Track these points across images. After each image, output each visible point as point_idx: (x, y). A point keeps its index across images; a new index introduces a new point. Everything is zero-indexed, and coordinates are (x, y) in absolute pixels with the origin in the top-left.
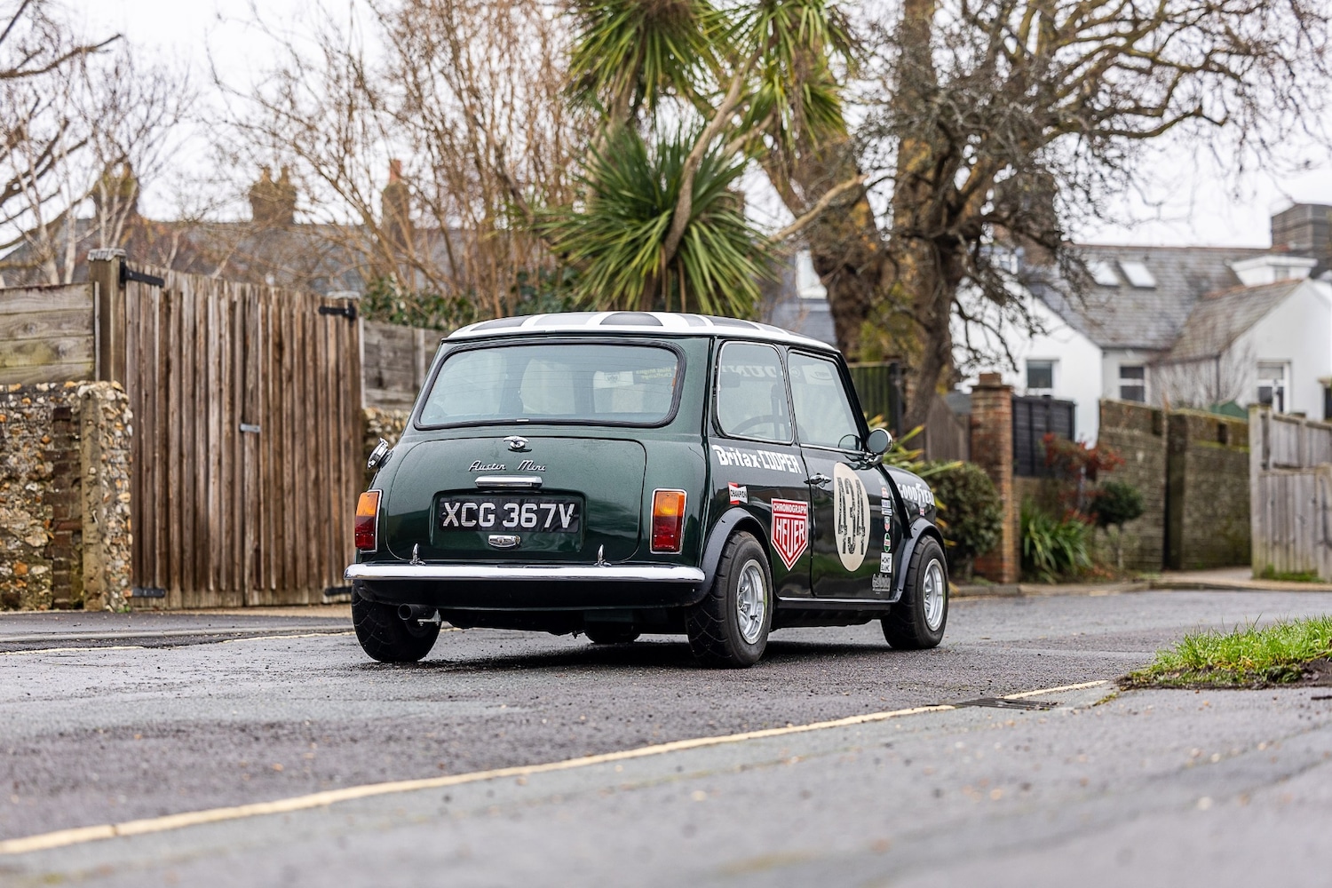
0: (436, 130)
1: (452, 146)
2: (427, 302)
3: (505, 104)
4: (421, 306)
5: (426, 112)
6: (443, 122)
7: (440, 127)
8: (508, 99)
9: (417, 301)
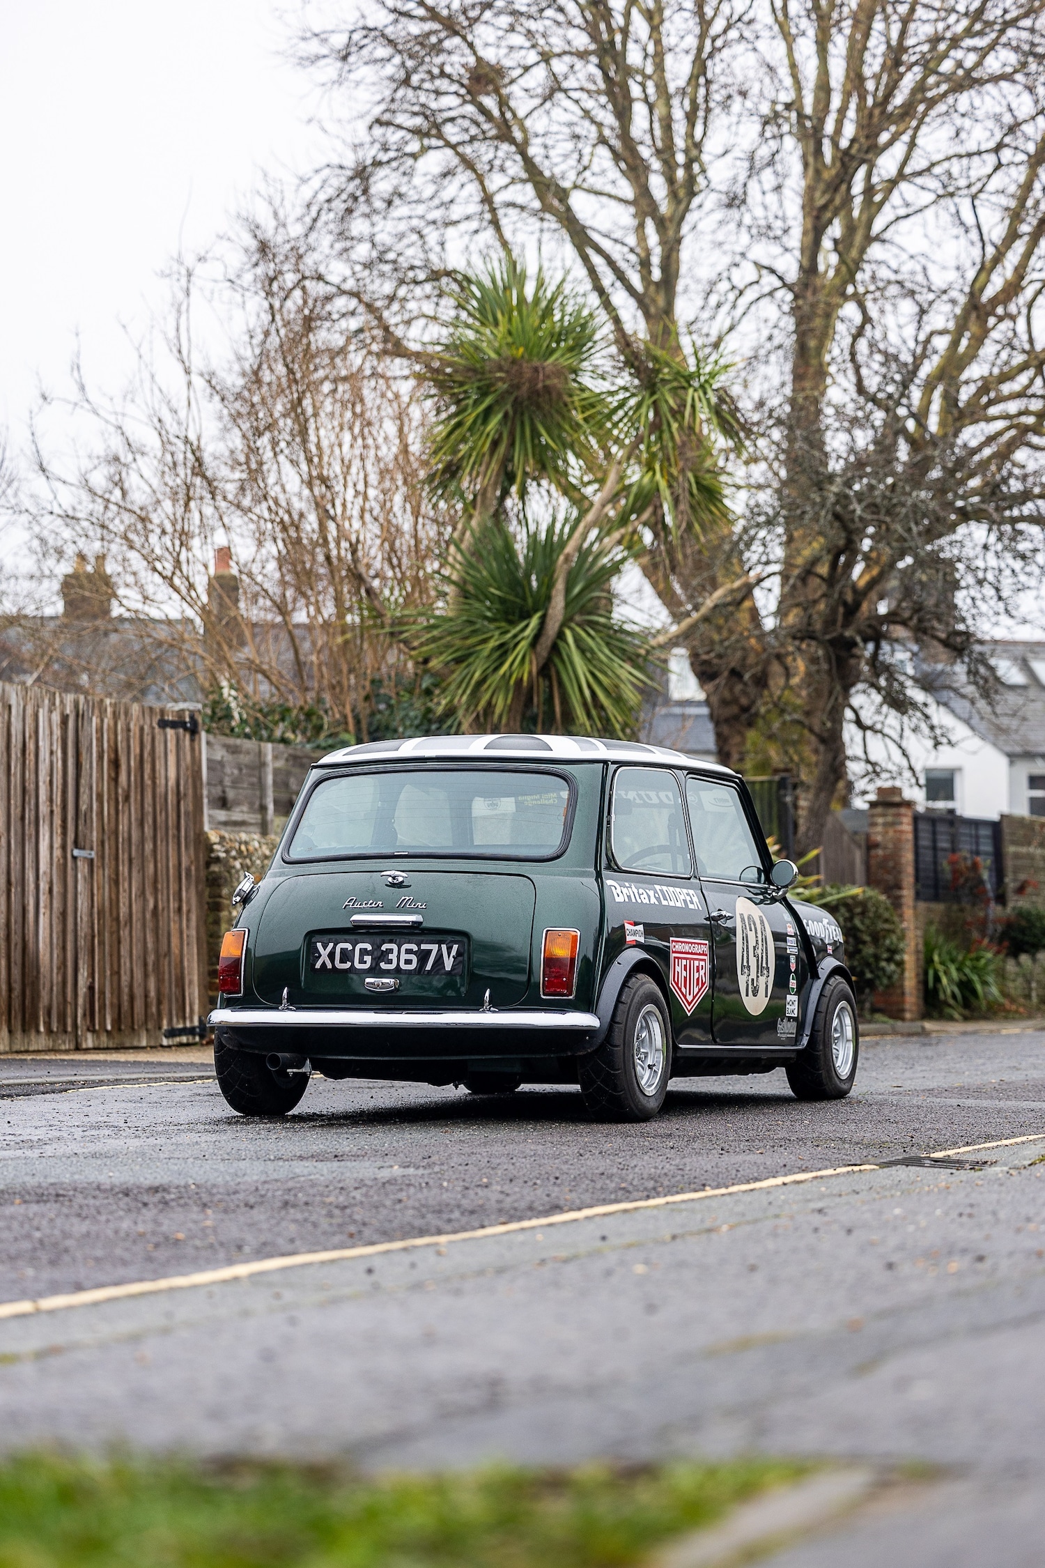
0: (282, 521)
1: (299, 539)
2: (272, 712)
3: (357, 493)
4: (265, 716)
5: (271, 503)
6: (289, 512)
7: (286, 518)
8: (361, 487)
9: (261, 711)
